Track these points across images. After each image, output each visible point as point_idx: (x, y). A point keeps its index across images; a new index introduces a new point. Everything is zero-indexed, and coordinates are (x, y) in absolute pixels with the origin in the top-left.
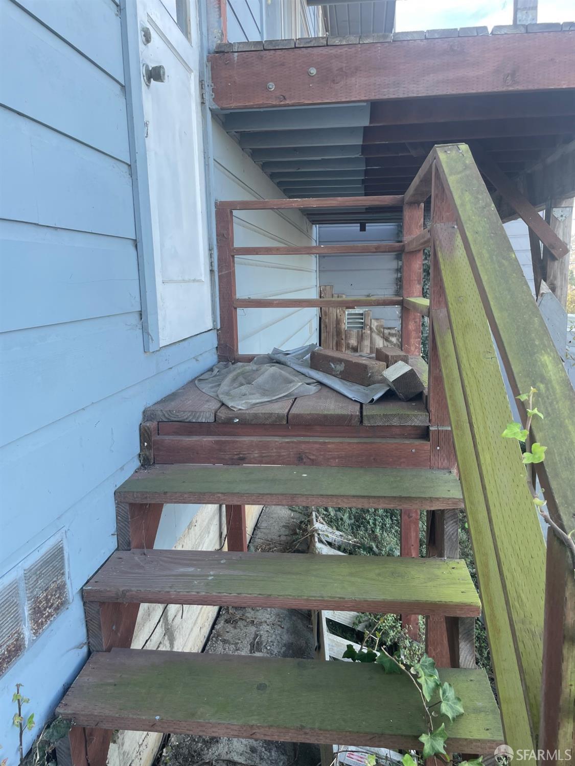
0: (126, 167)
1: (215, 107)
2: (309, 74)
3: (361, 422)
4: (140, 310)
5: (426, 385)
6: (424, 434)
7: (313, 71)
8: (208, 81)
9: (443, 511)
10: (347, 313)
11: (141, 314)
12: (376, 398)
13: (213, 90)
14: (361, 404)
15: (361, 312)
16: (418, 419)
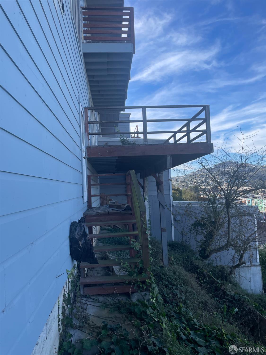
0: (81, 173)
1: (88, 157)
2: (106, 151)
3: (121, 213)
4: (82, 196)
5: (131, 207)
6: (131, 214)
7: (107, 151)
8: (86, 153)
9: (134, 224)
10: (110, 202)
11: (82, 197)
12: (123, 210)
13: (87, 154)
14: (121, 211)
15: (115, 201)
16: (130, 212)
